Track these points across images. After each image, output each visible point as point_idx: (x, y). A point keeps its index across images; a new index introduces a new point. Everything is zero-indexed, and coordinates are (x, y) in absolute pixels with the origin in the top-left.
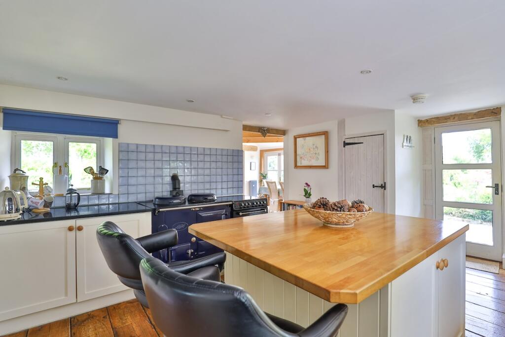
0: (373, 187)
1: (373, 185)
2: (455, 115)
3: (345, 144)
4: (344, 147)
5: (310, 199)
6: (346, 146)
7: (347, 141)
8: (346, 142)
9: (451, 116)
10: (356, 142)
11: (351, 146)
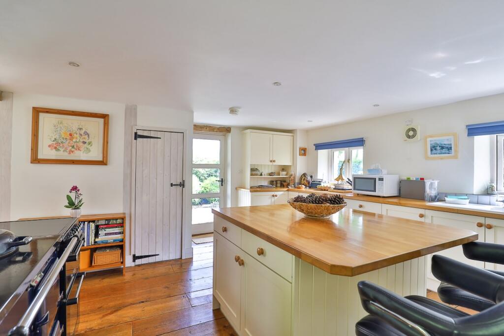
0: (172, 186)
1: (172, 184)
2: (207, 126)
3: (137, 136)
4: (136, 139)
5: (79, 210)
6: (139, 139)
7: (140, 133)
8: (138, 134)
9: (205, 126)
10: (152, 136)
11: (145, 139)
